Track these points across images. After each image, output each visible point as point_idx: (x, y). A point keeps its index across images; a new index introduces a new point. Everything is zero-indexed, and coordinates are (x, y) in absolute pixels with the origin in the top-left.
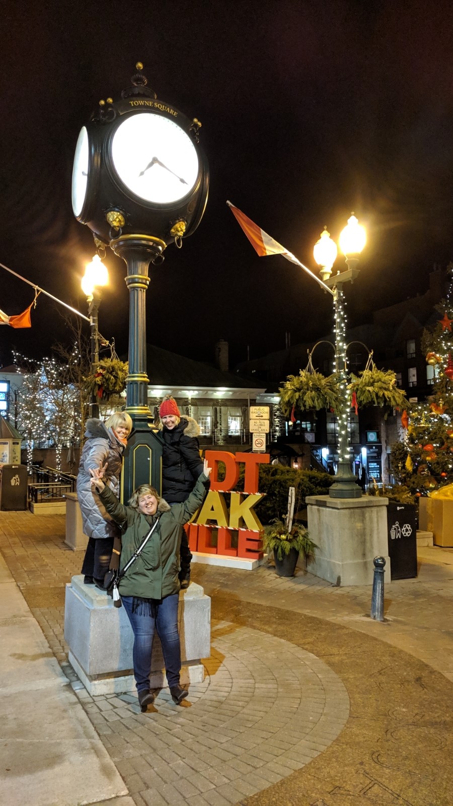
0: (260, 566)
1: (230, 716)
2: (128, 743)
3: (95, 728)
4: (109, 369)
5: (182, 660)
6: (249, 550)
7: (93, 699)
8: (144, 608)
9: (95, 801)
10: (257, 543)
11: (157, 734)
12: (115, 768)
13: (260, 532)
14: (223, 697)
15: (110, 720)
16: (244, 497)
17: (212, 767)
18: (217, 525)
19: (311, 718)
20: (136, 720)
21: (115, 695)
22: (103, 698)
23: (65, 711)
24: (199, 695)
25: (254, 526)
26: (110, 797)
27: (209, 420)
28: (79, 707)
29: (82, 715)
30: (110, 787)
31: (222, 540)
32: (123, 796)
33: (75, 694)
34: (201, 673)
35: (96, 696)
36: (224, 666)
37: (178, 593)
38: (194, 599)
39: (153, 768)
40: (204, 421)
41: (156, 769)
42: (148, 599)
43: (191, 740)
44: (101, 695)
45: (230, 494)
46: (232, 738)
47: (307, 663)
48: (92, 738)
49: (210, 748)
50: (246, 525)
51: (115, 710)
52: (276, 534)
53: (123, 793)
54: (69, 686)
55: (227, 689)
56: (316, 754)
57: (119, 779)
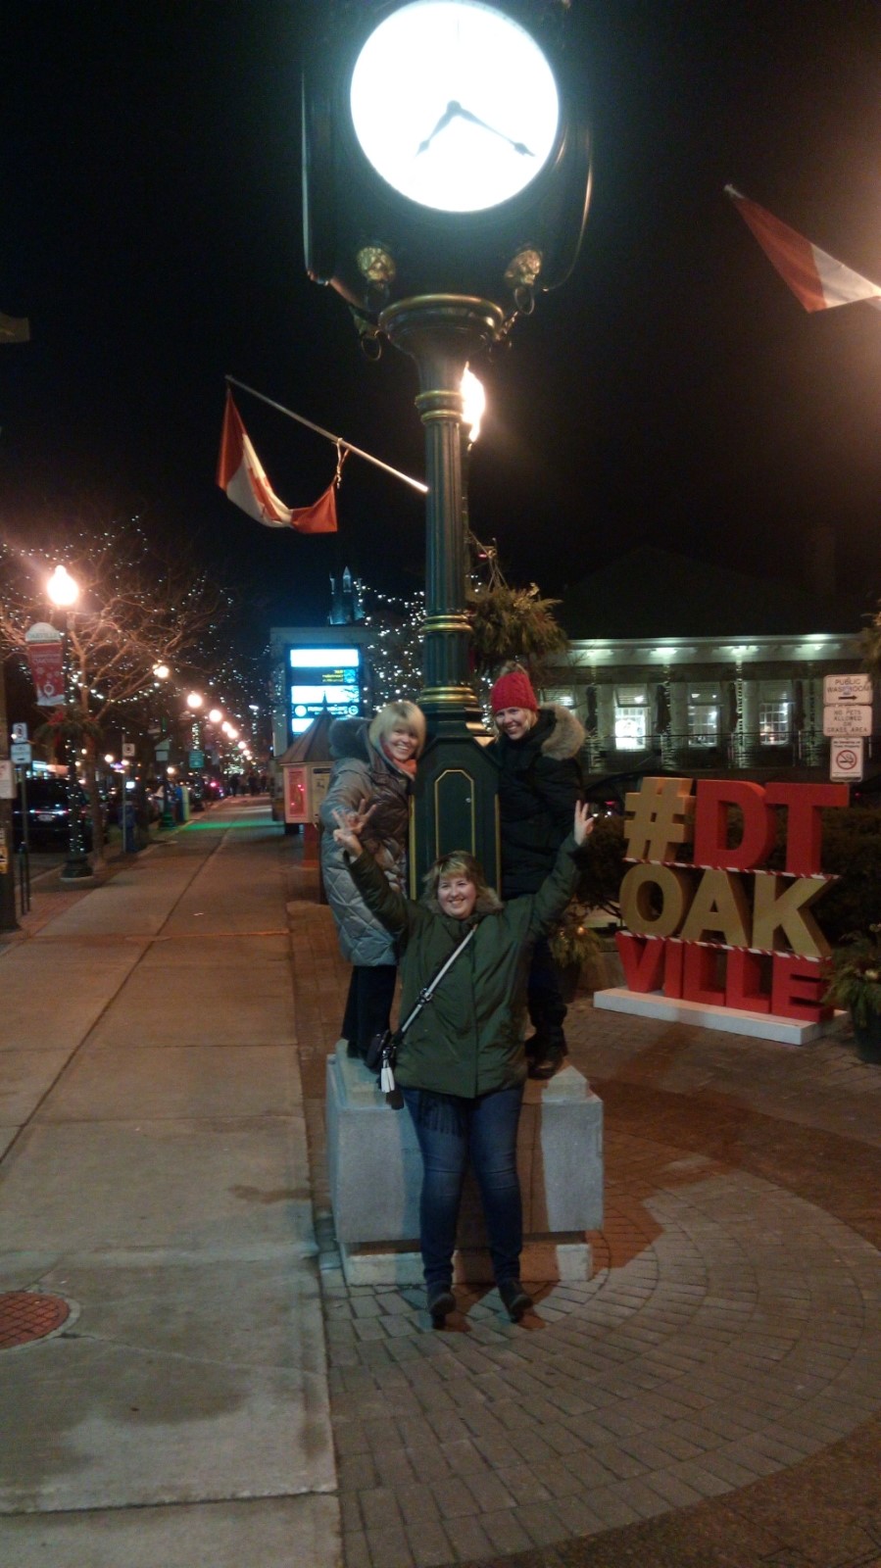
0: (823, 1037)
1: (617, 1361)
2: (379, 1388)
3: (328, 1350)
4: (484, 608)
5: (526, 1230)
6: (797, 1001)
7: (349, 1292)
8: (442, 1114)
9: (266, 1493)
10: (814, 985)
11: (444, 1379)
12: (329, 1436)
13: (823, 962)
14: (620, 1317)
15: (363, 1338)
16: (784, 884)
17: (527, 1462)
18: (725, 943)
19: (800, 1387)
20: (415, 1344)
21: (392, 1288)
22: (369, 1291)
23: (285, 1309)
24: (569, 1307)
25: (809, 950)
26: (298, 1492)
27: (785, 709)
28: (316, 1303)
29: (315, 1321)
30: (303, 1473)
31: (735, 976)
32: (324, 1493)
33: (319, 1278)
34: (584, 1260)
35: (355, 1286)
36: (653, 1251)
37: (519, 1087)
38: (564, 1101)
39: (405, 1448)
40: (773, 712)
41: (410, 1450)
42: (449, 1096)
43: (508, 1400)
44: (366, 1286)
45: (753, 876)
46: (599, 1408)
47: (849, 1263)
48: (313, 1369)
49: (541, 1423)
50: (790, 947)
51: (384, 1319)
52: (851, 968)
53: (324, 1488)
54: (314, 1261)
55: (635, 1302)
56: (772, 1468)
57: (327, 1459)
